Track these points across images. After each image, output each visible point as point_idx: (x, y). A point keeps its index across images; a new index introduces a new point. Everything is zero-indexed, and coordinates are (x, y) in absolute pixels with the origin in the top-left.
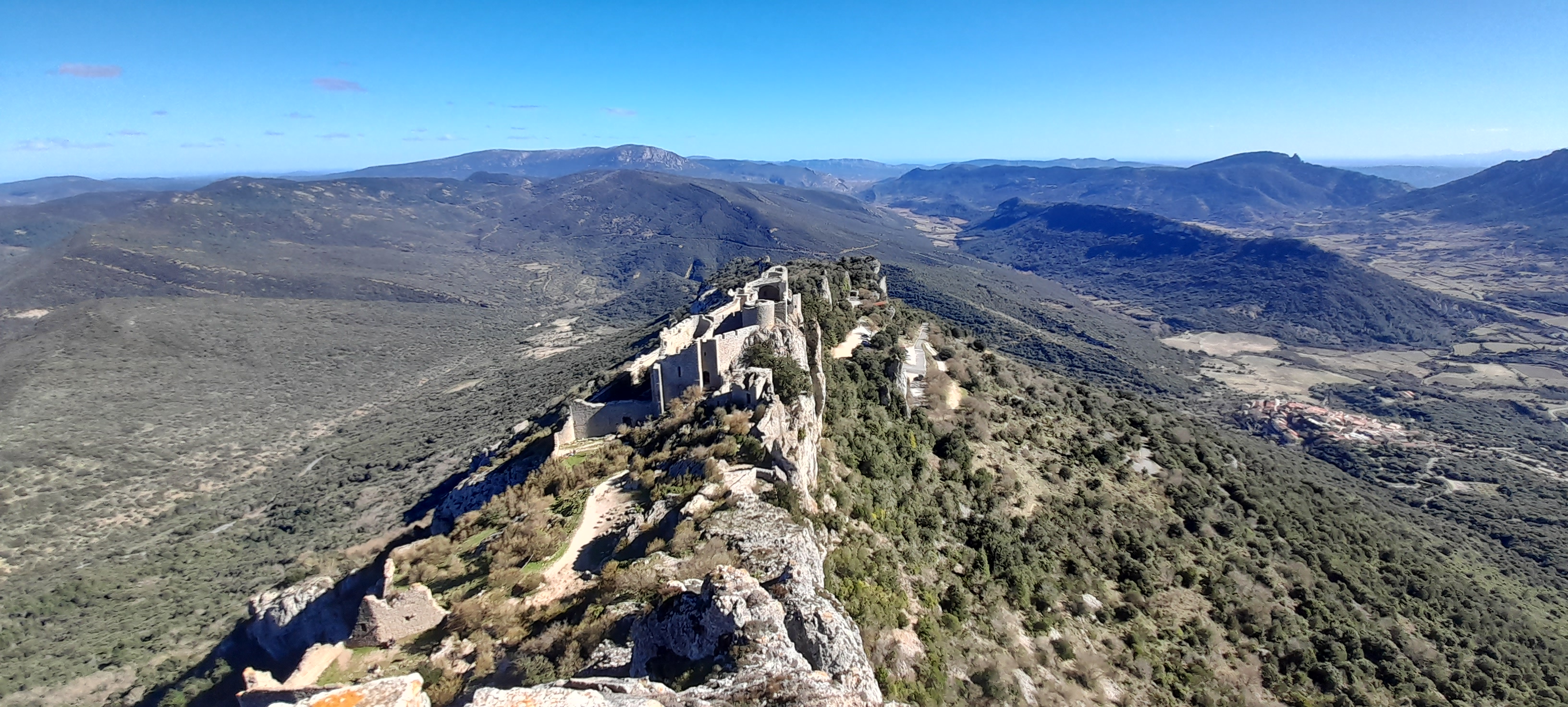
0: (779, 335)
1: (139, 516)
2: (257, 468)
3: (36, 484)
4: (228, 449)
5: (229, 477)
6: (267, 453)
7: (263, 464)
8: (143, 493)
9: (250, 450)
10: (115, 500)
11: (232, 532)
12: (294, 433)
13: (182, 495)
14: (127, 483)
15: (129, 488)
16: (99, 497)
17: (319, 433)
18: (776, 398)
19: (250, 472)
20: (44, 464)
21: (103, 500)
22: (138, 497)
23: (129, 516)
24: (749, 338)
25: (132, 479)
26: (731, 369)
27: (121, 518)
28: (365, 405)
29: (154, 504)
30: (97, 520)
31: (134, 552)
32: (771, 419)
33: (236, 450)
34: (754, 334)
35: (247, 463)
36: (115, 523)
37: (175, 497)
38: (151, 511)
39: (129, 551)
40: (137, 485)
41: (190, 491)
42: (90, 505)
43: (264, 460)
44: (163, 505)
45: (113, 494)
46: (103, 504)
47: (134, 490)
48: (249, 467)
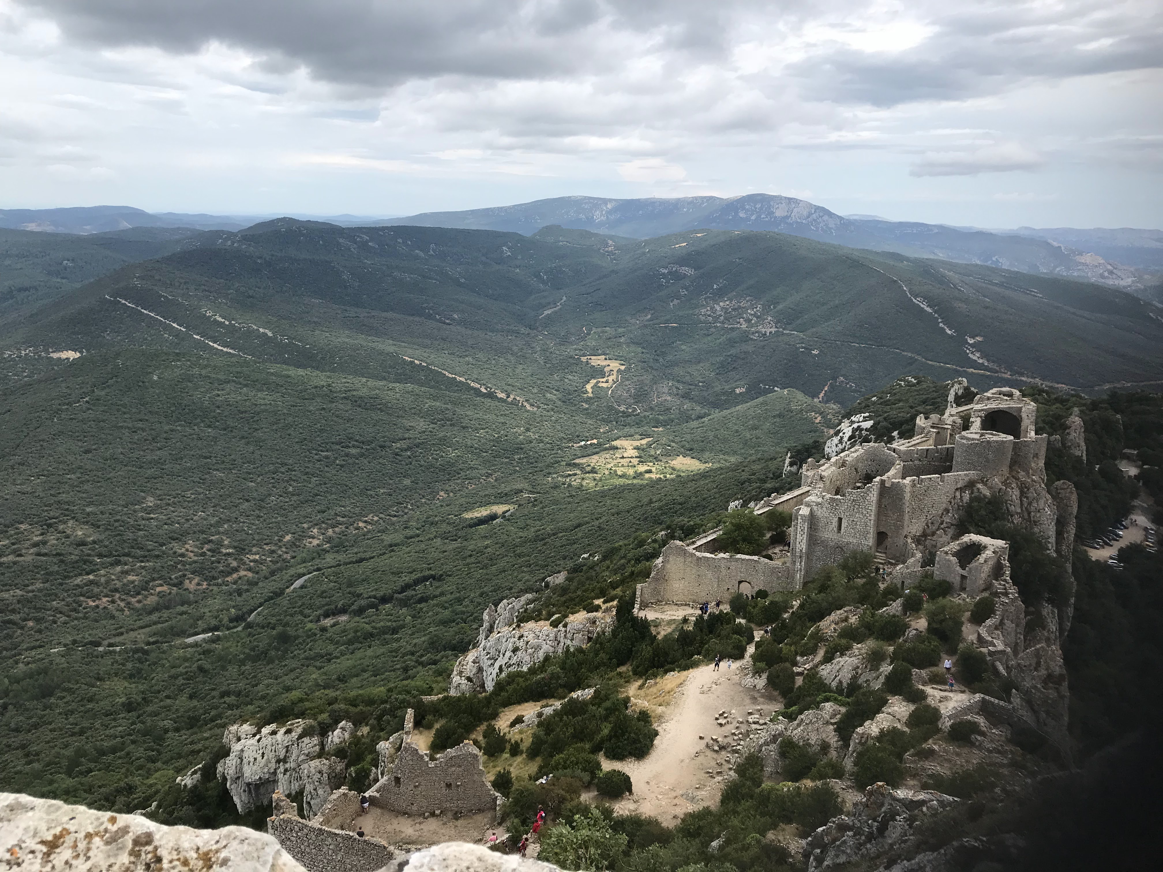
0: (1014, 494)
1: (122, 604)
2: (242, 573)
4: (220, 544)
5: (214, 578)
6: (257, 557)
7: (250, 569)
8: (131, 578)
9: (241, 550)
10: (103, 580)
11: (206, 646)
12: (288, 538)
13: (165, 588)
14: (118, 563)
15: (119, 569)
16: (88, 574)
17: (315, 542)
18: (1013, 591)
19: (235, 576)
20: (48, 526)
21: (91, 577)
22: (125, 580)
23: (113, 602)
24: (961, 490)
25: (123, 559)
26: (924, 535)
27: (104, 602)
28: (370, 516)
29: (138, 594)
30: (82, 598)
32: (1002, 623)
33: (227, 547)
34: (971, 485)
35: (234, 564)
36: (97, 607)
37: (158, 589)
38: (134, 600)
40: (127, 567)
41: (174, 585)
42: (78, 581)
43: (252, 564)
44: (146, 597)
45: (102, 572)
46: (92, 582)
47: (122, 572)
48: (236, 570)
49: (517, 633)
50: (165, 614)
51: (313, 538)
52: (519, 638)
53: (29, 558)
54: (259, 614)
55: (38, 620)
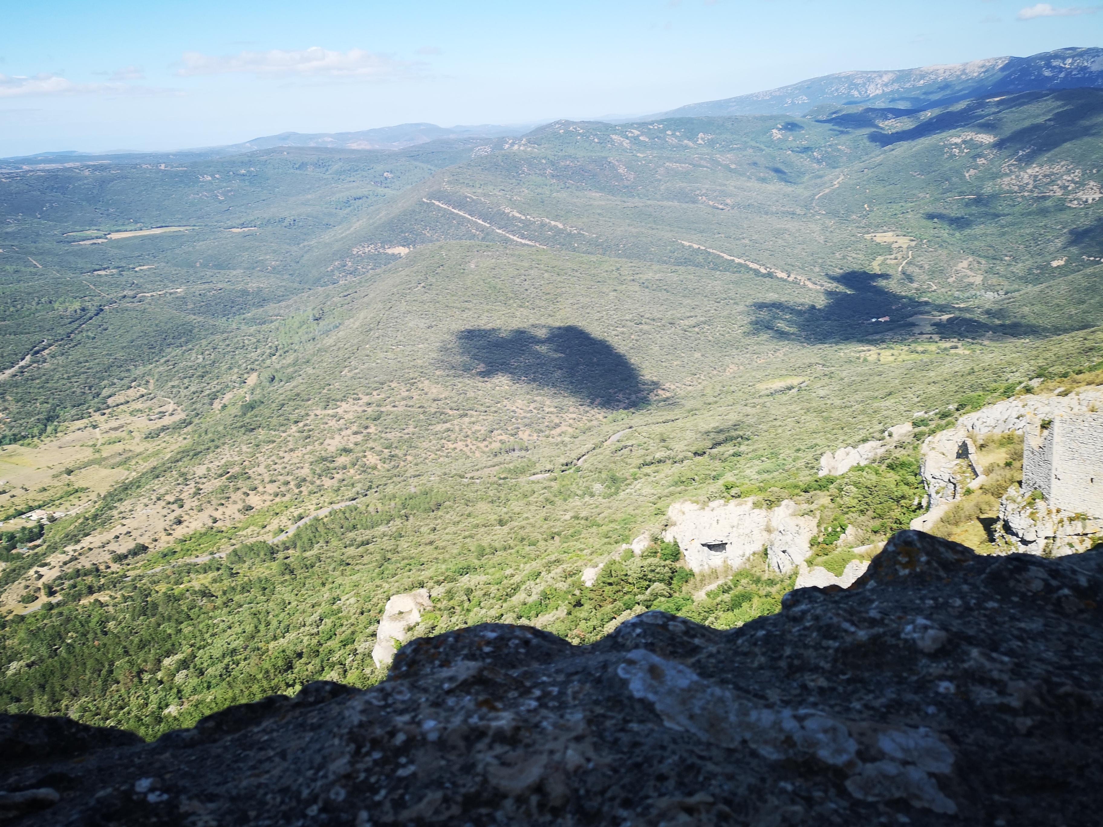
1: (474, 448)
2: (564, 428)
3: (404, 399)
5: (542, 431)
7: (570, 425)
8: (476, 427)
10: (457, 428)
11: (547, 484)
12: (598, 401)
13: (504, 437)
14: (466, 415)
15: (466, 420)
16: (445, 422)
19: (558, 430)
20: (411, 383)
21: (448, 425)
22: (473, 430)
23: (467, 446)
25: (470, 412)
27: (460, 445)
28: (667, 385)
29: (484, 440)
30: (443, 441)
31: (472, 478)
33: (550, 407)
35: (557, 421)
36: (455, 448)
37: (500, 437)
38: (482, 445)
39: (468, 475)
40: (473, 419)
41: (512, 435)
42: (439, 427)
43: (571, 421)
44: (491, 443)
45: (455, 422)
46: (448, 430)
47: (470, 423)
48: (557, 425)
49: (1020, 404)
50: (507, 457)
51: (620, 401)
52: (1023, 406)
53: (401, 409)
54: (585, 461)
55: (416, 456)
